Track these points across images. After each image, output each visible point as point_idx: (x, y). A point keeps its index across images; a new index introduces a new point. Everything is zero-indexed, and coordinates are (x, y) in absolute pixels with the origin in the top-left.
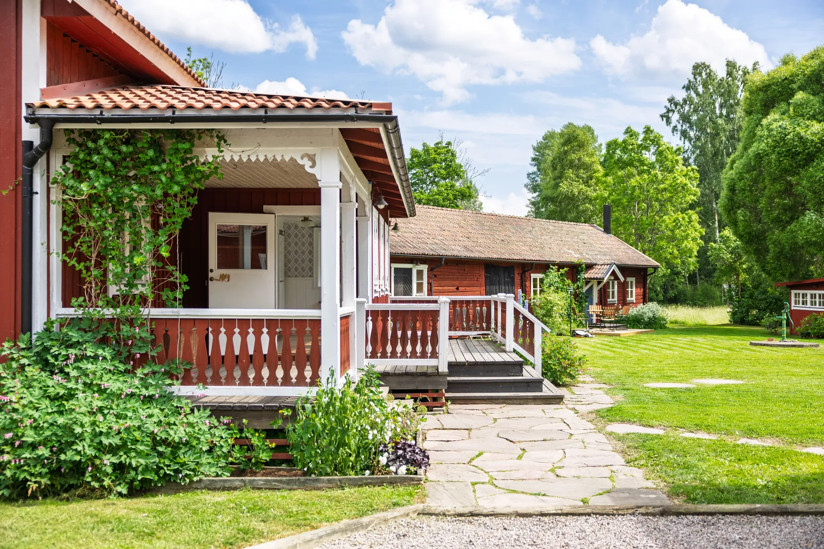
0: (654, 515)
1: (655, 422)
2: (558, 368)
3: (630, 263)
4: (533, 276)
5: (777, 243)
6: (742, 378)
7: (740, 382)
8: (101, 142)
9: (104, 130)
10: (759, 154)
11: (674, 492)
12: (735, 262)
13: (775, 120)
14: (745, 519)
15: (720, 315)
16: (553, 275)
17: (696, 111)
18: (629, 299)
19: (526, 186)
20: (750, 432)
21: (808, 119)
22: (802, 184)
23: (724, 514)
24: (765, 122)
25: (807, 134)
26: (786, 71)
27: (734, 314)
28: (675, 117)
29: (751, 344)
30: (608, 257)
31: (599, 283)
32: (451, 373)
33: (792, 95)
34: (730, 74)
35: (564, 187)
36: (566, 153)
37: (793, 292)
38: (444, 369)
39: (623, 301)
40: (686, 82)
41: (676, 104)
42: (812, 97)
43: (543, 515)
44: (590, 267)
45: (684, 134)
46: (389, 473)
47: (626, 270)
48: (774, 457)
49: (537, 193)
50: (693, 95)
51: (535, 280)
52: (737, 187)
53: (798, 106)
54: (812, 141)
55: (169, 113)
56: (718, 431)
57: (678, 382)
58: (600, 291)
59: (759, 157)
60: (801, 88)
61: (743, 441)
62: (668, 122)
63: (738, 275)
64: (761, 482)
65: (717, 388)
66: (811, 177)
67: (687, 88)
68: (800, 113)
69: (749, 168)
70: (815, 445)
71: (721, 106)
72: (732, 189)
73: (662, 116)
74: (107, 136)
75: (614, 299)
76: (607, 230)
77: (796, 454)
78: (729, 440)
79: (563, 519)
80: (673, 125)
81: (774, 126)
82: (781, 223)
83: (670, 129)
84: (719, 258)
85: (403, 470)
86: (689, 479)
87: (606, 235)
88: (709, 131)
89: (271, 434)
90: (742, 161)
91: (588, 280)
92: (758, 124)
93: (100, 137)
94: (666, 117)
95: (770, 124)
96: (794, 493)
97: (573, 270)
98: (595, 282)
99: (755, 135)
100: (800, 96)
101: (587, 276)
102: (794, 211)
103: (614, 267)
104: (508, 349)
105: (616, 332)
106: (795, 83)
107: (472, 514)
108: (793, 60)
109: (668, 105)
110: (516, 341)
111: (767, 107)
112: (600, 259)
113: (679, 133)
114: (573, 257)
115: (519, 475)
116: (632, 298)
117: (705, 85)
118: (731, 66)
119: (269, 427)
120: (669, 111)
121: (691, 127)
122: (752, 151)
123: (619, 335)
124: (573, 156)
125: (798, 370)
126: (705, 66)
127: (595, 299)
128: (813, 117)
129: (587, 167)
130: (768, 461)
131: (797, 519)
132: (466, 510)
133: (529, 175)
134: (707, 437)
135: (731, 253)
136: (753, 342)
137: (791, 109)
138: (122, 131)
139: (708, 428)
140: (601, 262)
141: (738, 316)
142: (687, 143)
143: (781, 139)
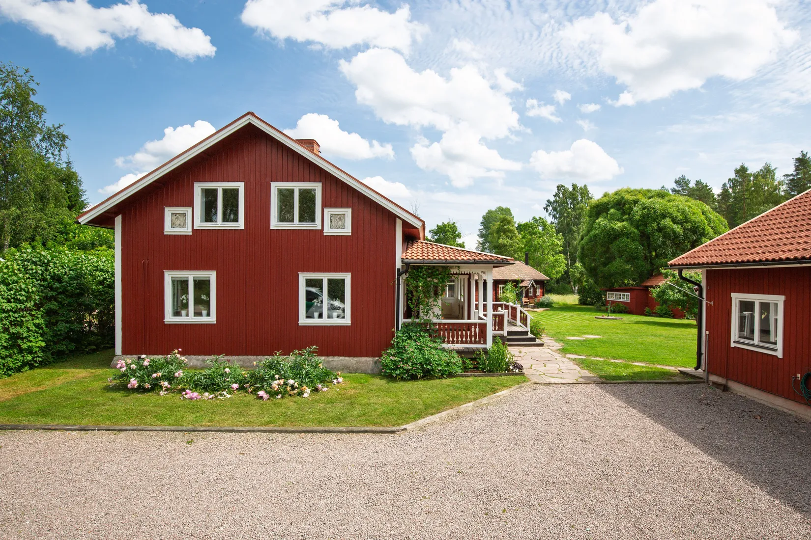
0: (599, 384)
1: (582, 354)
2: (536, 332)
3: (538, 279)
4: (500, 286)
5: (602, 272)
6: (600, 335)
7: (600, 337)
8: (424, 269)
9: (425, 266)
10: (595, 235)
11: (601, 377)
12: (581, 277)
13: (602, 221)
14: (625, 385)
15: (572, 299)
16: (509, 286)
17: (559, 206)
18: (537, 294)
19: (478, 235)
20: (614, 358)
21: (616, 221)
22: (613, 247)
23: (619, 383)
24: (597, 221)
25: (616, 227)
26: (605, 200)
27: (580, 300)
28: (550, 208)
29: (596, 318)
30: (529, 277)
31: (525, 288)
32: (508, 335)
33: (608, 210)
34: (574, 189)
35: (501, 241)
36: (503, 226)
37: (608, 292)
38: (505, 334)
39: (535, 296)
40: (555, 194)
41: (551, 203)
42: (617, 212)
43: (569, 384)
44: (522, 281)
45: (554, 216)
46: (513, 372)
47: (537, 282)
48: (626, 366)
49: (483, 239)
50: (558, 199)
51: (501, 287)
52: (585, 248)
53: (612, 215)
54: (618, 230)
55: (444, 261)
56: (604, 357)
57: (577, 337)
58: (526, 291)
59: (595, 236)
60: (612, 207)
61: (613, 361)
62: (547, 210)
63: (582, 283)
64: (625, 374)
65: (594, 339)
66: (618, 245)
67: (555, 196)
68: (613, 218)
69: (590, 240)
70: (636, 362)
71: (571, 204)
72: (583, 249)
73: (544, 208)
74: (426, 267)
75: (531, 295)
76: (527, 264)
77: (632, 365)
78: (608, 360)
79: (575, 385)
80: (549, 212)
81: (602, 223)
82: (605, 264)
83: (547, 214)
84: (574, 276)
85: (517, 371)
86: (603, 373)
87: (526, 266)
88: (565, 215)
89: (472, 359)
90: (587, 237)
91: (521, 287)
92: (594, 222)
93: (422, 268)
94: (546, 209)
95: (600, 222)
96: (635, 377)
97: (516, 282)
98: (524, 288)
99: (593, 226)
100: (612, 211)
101: (521, 285)
102: (611, 259)
103: (533, 281)
104: (517, 325)
105: (535, 310)
106: (609, 205)
107: (549, 384)
108: (608, 195)
109: (547, 203)
110: (520, 322)
111: (598, 215)
112: (527, 278)
113: (552, 216)
114: (516, 277)
115: (551, 372)
116: (538, 294)
117: (563, 194)
118: (574, 187)
119: (471, 357)
120: (547, 206)
121: (557, 213)
122: (592, 233)
123: (537, 311)
124: (506, 227)
125: (619, 331)
126: (562, 186)
127: (524, 295)
128: (618, 220)
129: (511, 231)
130: (624, 367)
131: (639, 385)
132: (547, 383)
133: (479, 230)
134: (600, 359)
135: (579, 273)
136: (597, 317)
137: (609, 216)
138: (430, 266)
139: (600, 356)
140: (527, 279)
141: (583, 301)
142: (556, 220)
143: (604, 229)
